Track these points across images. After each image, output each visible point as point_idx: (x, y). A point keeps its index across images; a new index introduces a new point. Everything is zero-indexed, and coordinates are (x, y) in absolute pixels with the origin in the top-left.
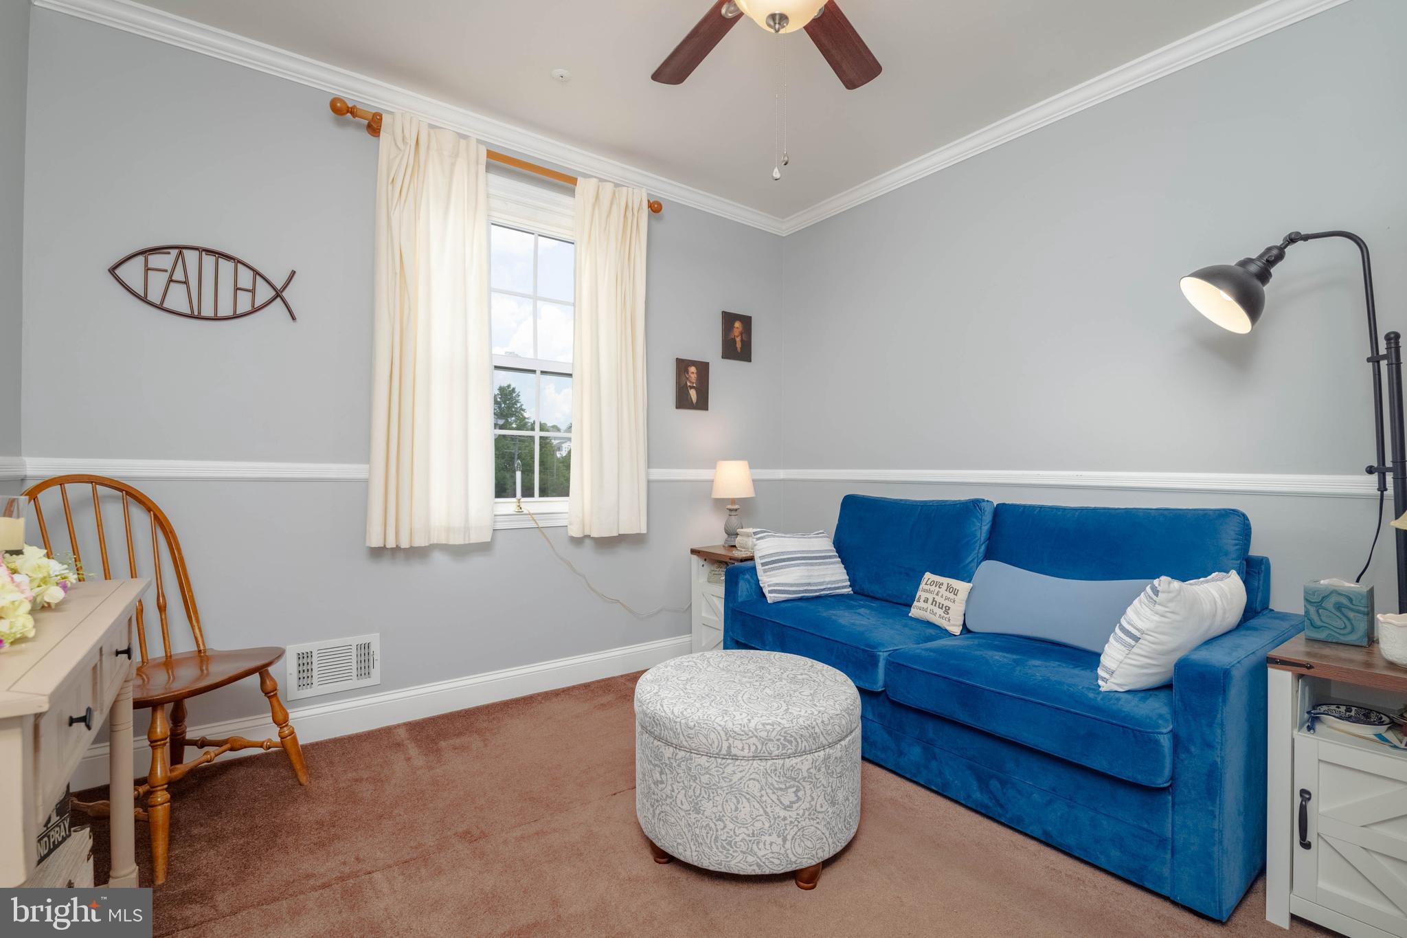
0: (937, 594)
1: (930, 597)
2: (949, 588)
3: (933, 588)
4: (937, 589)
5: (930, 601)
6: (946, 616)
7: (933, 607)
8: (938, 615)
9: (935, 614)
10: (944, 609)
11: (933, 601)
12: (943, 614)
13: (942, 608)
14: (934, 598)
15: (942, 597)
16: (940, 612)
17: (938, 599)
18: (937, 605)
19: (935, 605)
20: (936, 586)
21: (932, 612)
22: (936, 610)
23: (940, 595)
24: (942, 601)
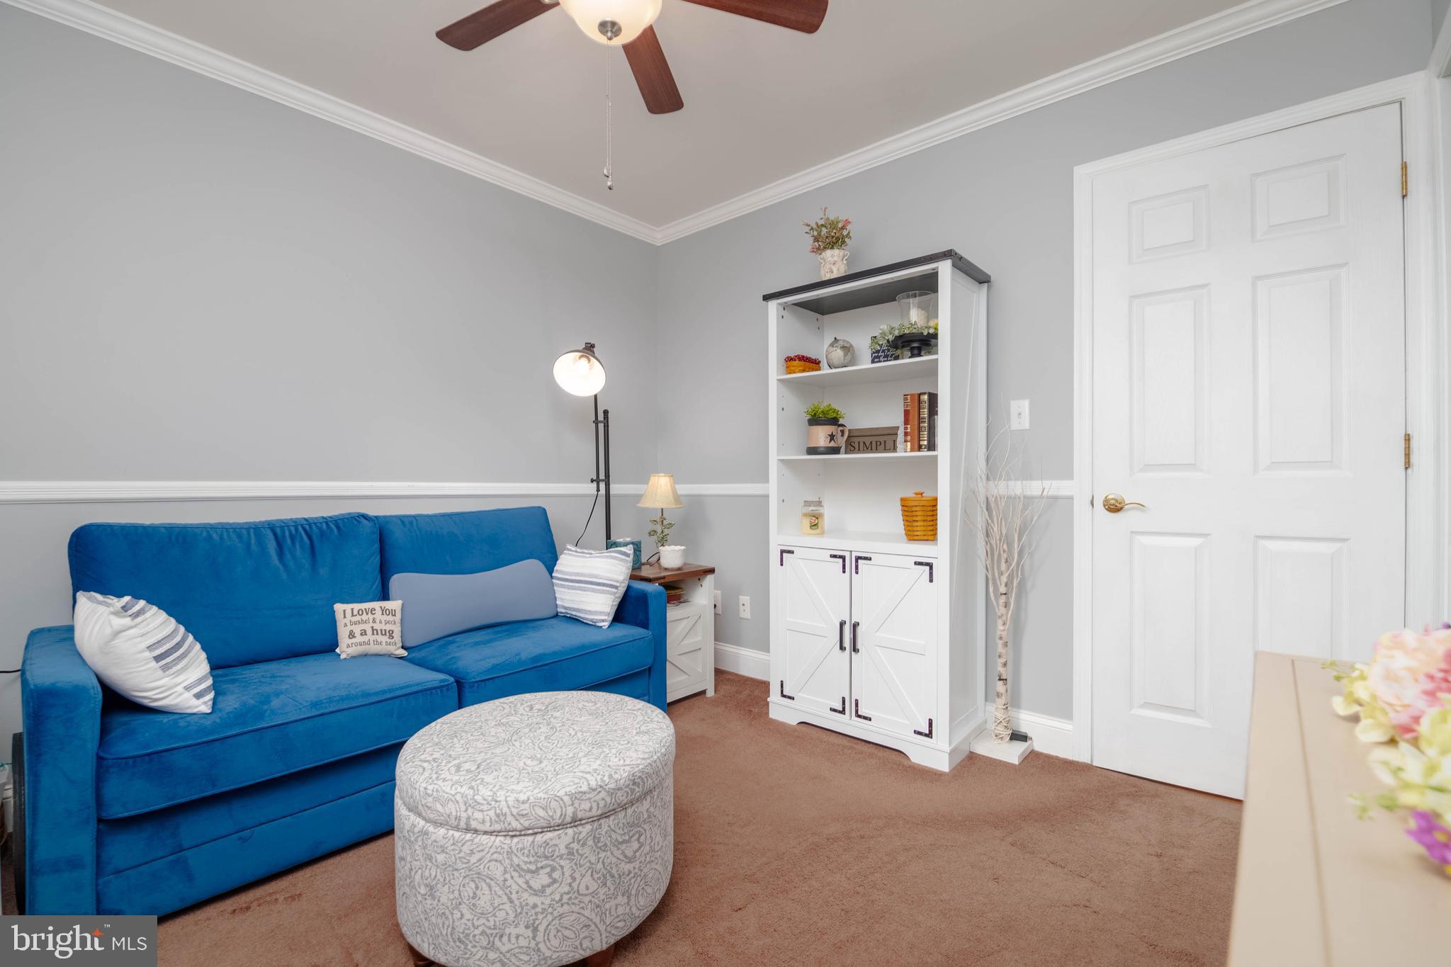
0: (374, 621)
1: (368, 627)
2: (384, 611)
3: (365, 617)
4: (370, 616)
5: (369, 632)
6: (392, 641)
7: (375, 637)
8: (384, 644)
9: (381, 643)
10: (388, 634)
11: (373, 630)
12: (389, 640)
13: (385, 634)
14: (372, 627)
15: (381, 622)
16: (385, 639)
17: (377, 626)
18: (379, 632)
19: (377, 634)
20: (367, 614)
21: (377, 643)
22: (380, 638)
23: (378, 621)
24: (383, 627)
